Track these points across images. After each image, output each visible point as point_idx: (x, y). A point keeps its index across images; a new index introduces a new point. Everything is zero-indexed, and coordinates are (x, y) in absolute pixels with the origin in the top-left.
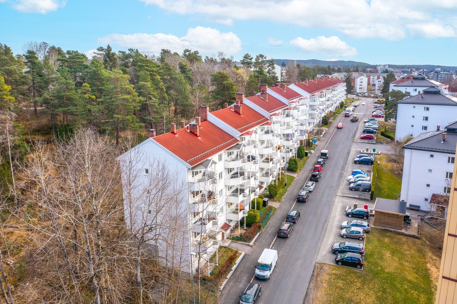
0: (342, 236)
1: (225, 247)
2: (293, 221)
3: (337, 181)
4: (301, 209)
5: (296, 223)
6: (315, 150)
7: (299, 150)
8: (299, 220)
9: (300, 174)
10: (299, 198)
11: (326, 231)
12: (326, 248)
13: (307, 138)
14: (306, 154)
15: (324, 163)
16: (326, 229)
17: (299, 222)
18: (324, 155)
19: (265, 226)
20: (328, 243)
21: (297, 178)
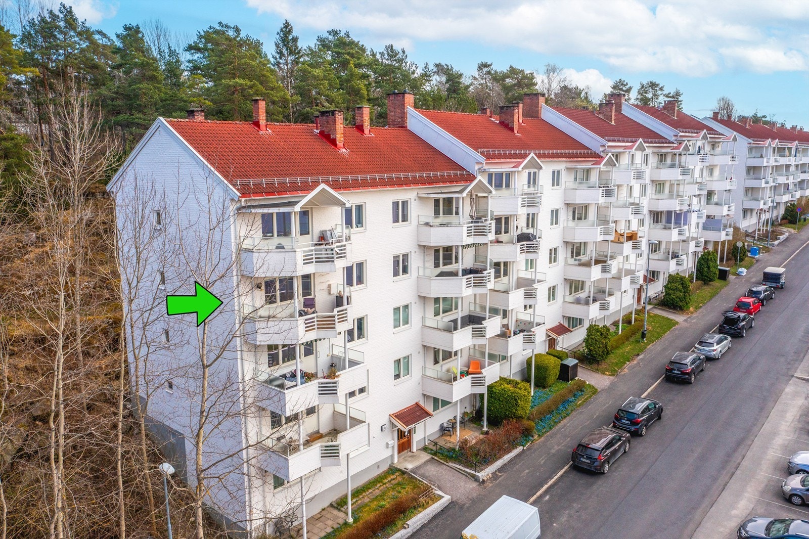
0: (788, 498)
1: (403, 473)
2: (633, 429)
3: (800, 340)
4: (671, 401)
5: (641, 435)
6: (752, 269)
7: (703, 262)
8: (656, 429)
9: (694, 315)
10: (671, 370)
11: (732, 475)
12: (722, 529)
13: (731, 238)
14: (723, 275)
15: (769, 298)
16: (737, 468)
17: (651, 436)
18: (771, 279)
19: (546, 432)
20: (734, 512)
21: (685, 324)
